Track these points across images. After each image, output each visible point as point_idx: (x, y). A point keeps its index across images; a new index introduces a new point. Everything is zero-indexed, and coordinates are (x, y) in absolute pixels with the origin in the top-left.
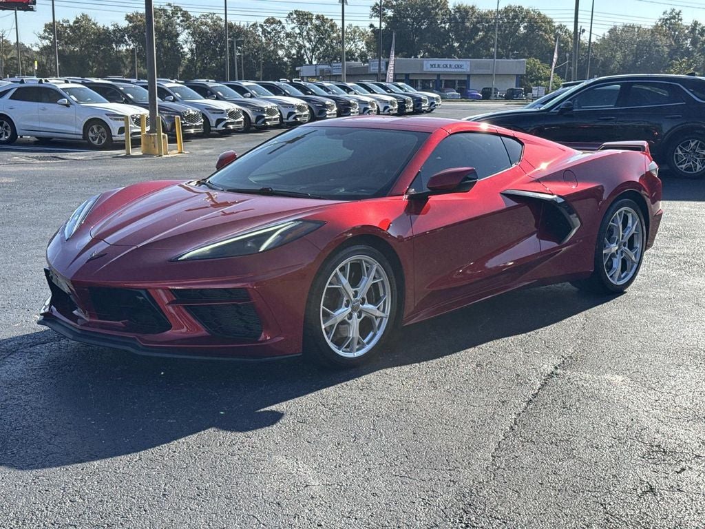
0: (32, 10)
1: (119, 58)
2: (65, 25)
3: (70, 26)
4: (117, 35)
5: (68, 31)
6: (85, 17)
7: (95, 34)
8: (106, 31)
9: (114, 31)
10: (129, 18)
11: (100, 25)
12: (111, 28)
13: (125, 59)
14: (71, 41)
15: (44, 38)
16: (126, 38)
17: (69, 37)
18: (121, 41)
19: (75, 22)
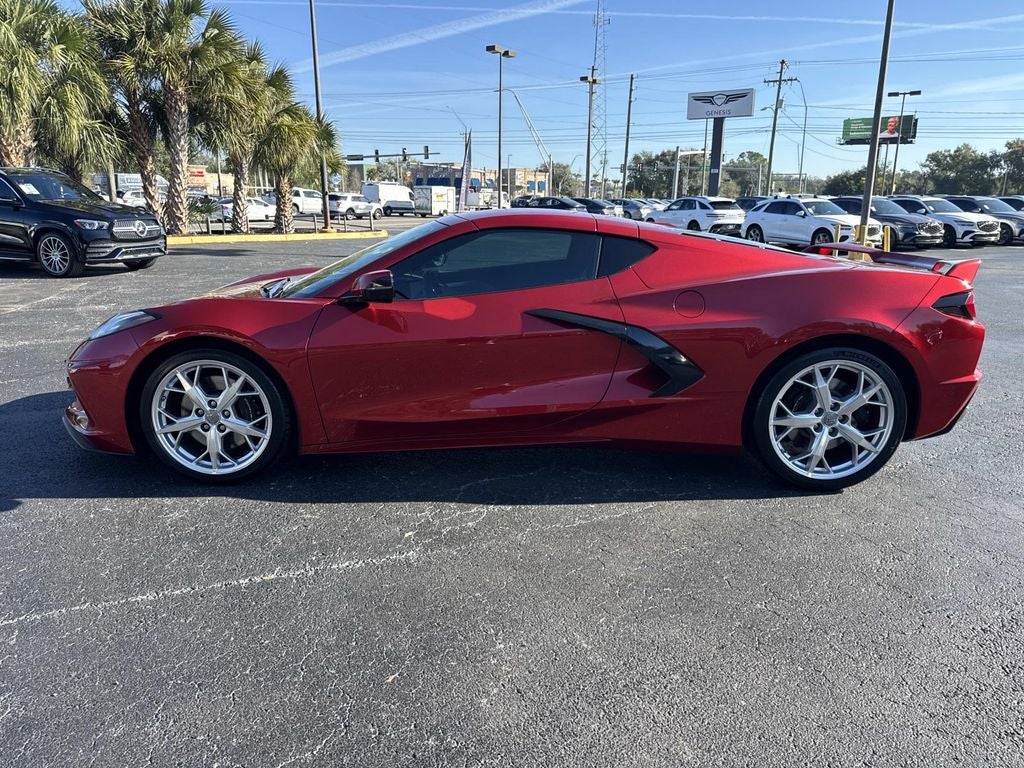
0: (911, 142)
1: (992, 182)
2: (946, 154)
3: (950, 156)
4: (994, 161)
5: (948, 159)
6: (966, 146)
7: (972, 160)
8: (984, 158)
9: (991, 157)
10: (1009, 145)
11: (979, 153)
12: (989, 155)
13: (997, 182)
14: (950, 168)
15: (925, 166)
16: (1002, 162)
17: (948, 165)
18: (997, 165)
19: (955, 152)
